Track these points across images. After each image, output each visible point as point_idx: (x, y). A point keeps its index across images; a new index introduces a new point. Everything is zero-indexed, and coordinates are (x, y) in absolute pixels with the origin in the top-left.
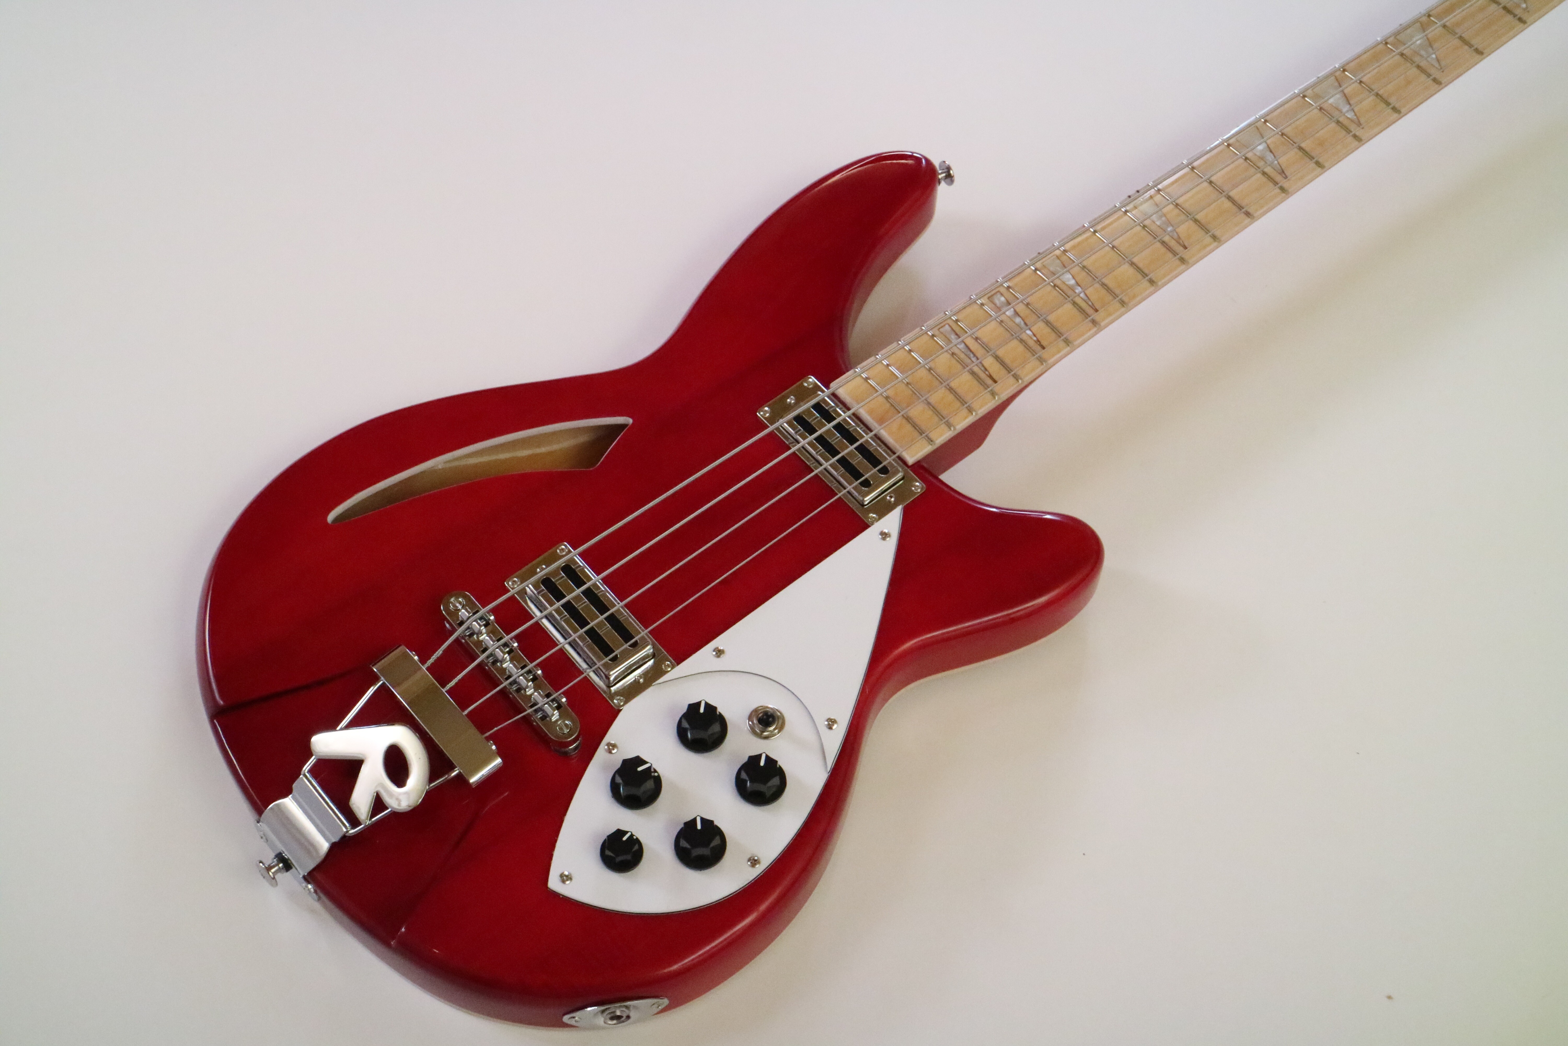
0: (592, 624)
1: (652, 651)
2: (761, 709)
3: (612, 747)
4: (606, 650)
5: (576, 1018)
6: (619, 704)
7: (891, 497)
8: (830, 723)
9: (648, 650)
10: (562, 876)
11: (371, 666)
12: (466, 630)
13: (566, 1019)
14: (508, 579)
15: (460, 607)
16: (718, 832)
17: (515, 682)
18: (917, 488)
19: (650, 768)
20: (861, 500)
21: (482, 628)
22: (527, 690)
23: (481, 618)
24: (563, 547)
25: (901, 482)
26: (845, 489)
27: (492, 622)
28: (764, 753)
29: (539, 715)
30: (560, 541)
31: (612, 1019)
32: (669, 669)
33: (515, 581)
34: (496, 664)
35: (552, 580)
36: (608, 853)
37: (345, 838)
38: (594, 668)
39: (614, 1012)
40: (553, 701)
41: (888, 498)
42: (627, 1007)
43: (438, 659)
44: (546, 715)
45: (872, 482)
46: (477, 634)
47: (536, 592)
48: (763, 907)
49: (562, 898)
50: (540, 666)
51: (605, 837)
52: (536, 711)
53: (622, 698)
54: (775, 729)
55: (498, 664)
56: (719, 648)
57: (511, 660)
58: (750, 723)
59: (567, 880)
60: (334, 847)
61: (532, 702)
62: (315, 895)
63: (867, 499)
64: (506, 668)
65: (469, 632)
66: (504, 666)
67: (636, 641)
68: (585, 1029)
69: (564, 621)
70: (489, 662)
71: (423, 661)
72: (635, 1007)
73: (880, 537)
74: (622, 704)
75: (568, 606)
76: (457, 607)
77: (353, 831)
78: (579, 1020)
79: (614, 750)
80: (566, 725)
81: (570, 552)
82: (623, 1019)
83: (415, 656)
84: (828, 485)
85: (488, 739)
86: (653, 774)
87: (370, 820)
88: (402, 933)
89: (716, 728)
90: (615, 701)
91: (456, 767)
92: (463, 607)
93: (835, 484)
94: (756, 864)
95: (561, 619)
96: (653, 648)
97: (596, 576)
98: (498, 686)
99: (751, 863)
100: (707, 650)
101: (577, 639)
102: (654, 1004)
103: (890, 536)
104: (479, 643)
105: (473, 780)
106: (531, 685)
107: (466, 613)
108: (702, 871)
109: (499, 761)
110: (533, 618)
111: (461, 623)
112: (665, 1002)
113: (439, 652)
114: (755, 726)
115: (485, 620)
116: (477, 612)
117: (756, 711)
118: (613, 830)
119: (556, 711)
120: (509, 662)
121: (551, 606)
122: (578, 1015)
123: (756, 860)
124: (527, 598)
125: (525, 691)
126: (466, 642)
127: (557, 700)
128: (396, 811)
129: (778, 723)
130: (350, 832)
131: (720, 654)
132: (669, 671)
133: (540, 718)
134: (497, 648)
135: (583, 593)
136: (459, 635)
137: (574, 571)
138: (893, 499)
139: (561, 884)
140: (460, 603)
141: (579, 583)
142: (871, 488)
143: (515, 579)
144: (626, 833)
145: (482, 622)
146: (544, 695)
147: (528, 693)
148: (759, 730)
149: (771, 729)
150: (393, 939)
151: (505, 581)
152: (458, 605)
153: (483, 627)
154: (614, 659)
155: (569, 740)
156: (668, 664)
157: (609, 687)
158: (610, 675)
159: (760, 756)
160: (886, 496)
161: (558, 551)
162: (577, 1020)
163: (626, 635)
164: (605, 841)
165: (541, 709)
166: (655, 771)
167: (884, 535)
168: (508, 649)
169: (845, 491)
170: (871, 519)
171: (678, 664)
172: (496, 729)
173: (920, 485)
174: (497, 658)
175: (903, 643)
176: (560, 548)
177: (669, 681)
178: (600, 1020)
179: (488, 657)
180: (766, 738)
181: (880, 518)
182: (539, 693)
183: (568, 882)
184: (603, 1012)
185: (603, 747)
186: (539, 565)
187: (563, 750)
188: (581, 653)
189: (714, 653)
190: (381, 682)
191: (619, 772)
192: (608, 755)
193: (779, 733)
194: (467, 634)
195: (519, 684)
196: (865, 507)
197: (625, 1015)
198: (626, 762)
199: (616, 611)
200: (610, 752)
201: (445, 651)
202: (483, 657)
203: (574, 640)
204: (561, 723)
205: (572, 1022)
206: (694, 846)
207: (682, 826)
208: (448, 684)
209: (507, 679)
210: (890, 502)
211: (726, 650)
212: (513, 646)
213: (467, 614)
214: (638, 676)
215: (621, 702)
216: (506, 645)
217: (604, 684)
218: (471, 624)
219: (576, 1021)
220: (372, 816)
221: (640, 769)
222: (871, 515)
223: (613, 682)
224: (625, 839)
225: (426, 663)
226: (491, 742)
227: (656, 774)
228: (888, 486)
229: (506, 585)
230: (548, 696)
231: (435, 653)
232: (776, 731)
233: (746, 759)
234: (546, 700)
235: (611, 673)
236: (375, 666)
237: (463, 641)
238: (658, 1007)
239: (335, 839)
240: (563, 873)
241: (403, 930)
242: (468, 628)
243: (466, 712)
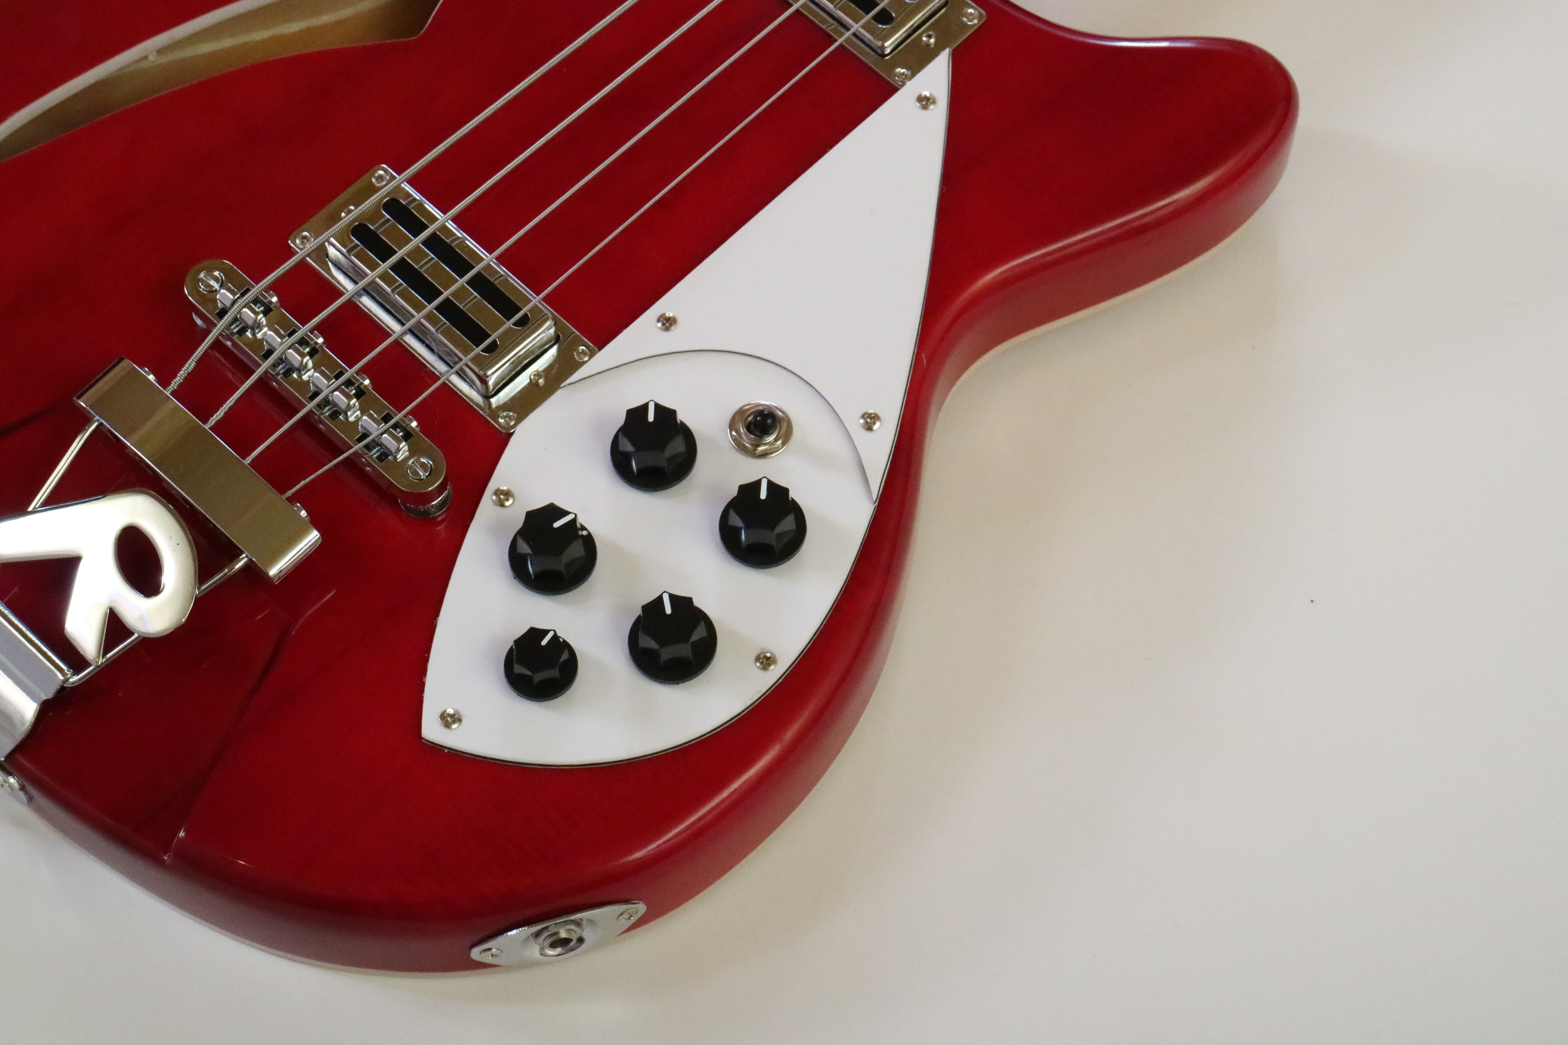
0: (446, 294)
1: (552, 331)
2: (749, 409)
3: (503, 496)
4: (476, 334)
5: (493, 950)
6: (509, 424)
7: (929, 37)
8: (869, 420)
9: (547, 331)
10: (443, 716)
11: (74, 398)
12: (232, 323)
13: (476, 954)
14: (294, 234)
15: (216, 286)
16: (701, 617)
17: (326, 402)
18: (971, 17)
19: (574, 521)
20: (879, 47)
21: (259, 318)
22: (349, 413)
23: (256, 301)
24: (381, 172)
25: (943, 11)
26: (848, 29)
27: (276, 306)
28: (765, 477)
29: (375, 453)
30: (373, 164)
31: (553, 945)
32: (586, 359)
33: (305, 237)
34: (290, 375)
35: (370, 228)
36: (519, 669)
37: (63, 692)
38: (457, 368)
39: (557, 933)
40: (395, 427)
41: (924, 39)
42: (578, 923)
43: (190, 376)
44: (386, 451)
45: (894, 15)
46: (253, 329)
47: (344, 250)
48: (790, 734)
49: (448, 752)
50: (365, 371)
51: (511, 643)
52: (368, 447)
53: (511, 414)
54: (776, 440)
55: (295, 375)
56: (667, 315)
57: (316, 367)
58: (734, 433)
59: (454, 722)
60: (46, 709)
61: (359, 432)
62: (21, 794)
63: (889, 44)
64: (309, 380)
65: (237, 326)
66: (305, 377)
67: (526, 315)
68: (509, 968)
69: (400, 294)
70: (278, 374)
71: (164, 382)
72: (591, 922)
73: (918, 104)
74: (512, 423)
75: (401, 268)
76: (213, 287)
77: (76, 678)
78: (498, 952)
79: (508, 500)
80: (423, 465)
81: (394, 178)
82: (572, 944)
83: (149, 374)
84: (820, 28)
85: (291, 500)
86: (580, 533)
87: (103, 657)
88: (181, 841)
89: (678, 446)
90: (501, 421)
91: (242, 552)
92: (221, 286)
93: (832, 25)
94: (769, 665)
95: (393, 291)
96: (555, 324)
97: (443, 215)
98: (298, 412)
99: (762, 663)
100: (648, 319)
101: (423, 321)
102: (622, 914)
103: (934, 102)
104: (257, 344)
105: (273, 572)
106: (354, 405)
107: (228, 294)
108: (681, 685)
109: (314, 536)
110: (342, 294)
111: (222, 313)
112: (641, 908)
113: (190, 365)
114: (741, 437)
115: (263, 304)
116: (248, 291)
117: (741, 412)
118: (520, 631)
119: (404, 443)
120: (313, 370)
121: (372, 270)
122: (494, 944)
123: (768, 659)
124: (330, 264)
125: (346, 414)
126: (234, 344)
127: (403, 426)
128: (146, 636)
129: (781, 428)
130: (71, 680)
131: (671, 325)
132: (587, 362)
133: (377, 458)
134: (289, 348)
135: (425, 243)
136: (221, 334)
137: (405, 209)
138: (932, 41)
139: (446, 730)
140: (216, 279)
141: (416, 227)
142: (893, 24)
143: (305, 233)
144: (545, 632)
145: (259, 308)
146: (379, 418)
147: (352, 419)
148: (750, 444)
149: (771, 438)
150: (165, 853)
151: (288, 240)
152: (212, 283)
153: (261, 315)
154: (492, 348)
155: (430, 489)
156: (583, 350)
157: (487, 397)
158: (488, 377)
159: (758, 483)
160: (920, 35)
161: (373, 180)
162: (494, 954)
163: (508, 307)
164: (511, 649)
165: (376, 443)
166: (583, 528)
167: (925, 102)
168: (308, 350)
169: (848, 34)
170: (898, 77)
171: (600, 348)
172: (302, 483)
173: (977, 13)
174: (291, 364)
175: (976, 277)
176: (376, 175)
177: (587, 377)
178: (534, 951)
179: (274, 366)
180: (764, 455)
181: (914, 75)
182: (371, 417)
183: (455, 726)
184: (537, 935)
185: (488, 498)
186: (344, 206)
187: (422, 508)
188: (433, 346)
189: (660, 325)
190: (96, 424)
191: (522, 533)
192: (500, 509)
193: (784, 444)
194: (235, 331)
195: (335, 405)
196: (887, 58)
197: (574, 937)
198: (531, 516)
199: (484, 268)
200: (502, 505)
201: (199, 362)
202: (265, 365)
203: (419, 322)
204: (413, 463)
205: (487, 958)
206: (663, 643)
207: (639, 612)
208: (212, 416)
209: (312, 398)
210: (928, 45)
211: (678, 317)
212: (316, 343)
213: (231, 297)
214: (534, 375)
215: (511, 420)
216: (303, 342)
217: (478, 392)
218: (239, 312)
219: (492, 955)
220: (107, 649)
221: (557, 525)
222: (899, 70)
223: (494, 389)
224: (544, 642)
225: (169, 384)
226: (298, 504)
227: (585, 533)
228: (923, 18)
229: (292, 245)
230: (386, 419)
231: (182, 367)
232: (779, 442)
233: (734, 492)
234: (384, 426)
235: (489, 372)
236: (81, 399)
237: (229, 343)
238: (629, 919)
239: (48, 694)
240: (445, 712)
241: (182, 834)
242: (235, 320)
243: (249, 459)
